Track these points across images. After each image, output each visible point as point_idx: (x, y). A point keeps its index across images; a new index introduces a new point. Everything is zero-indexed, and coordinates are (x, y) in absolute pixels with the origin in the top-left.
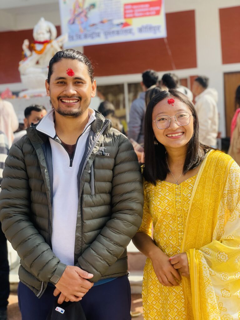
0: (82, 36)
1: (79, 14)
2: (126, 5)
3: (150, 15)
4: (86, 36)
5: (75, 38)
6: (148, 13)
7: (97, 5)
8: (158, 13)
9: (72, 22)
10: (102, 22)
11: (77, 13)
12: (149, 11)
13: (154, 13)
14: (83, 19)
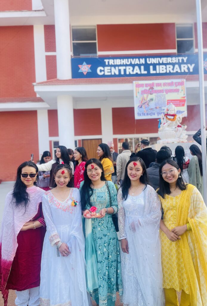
0: (146, 114)
1: (144, 104)
2: (168, 100)
3: (180, 106)
4: (147, 114)
5: (141, 115)
6: (179, 105)
7: (154, 99)
8: (183, 105)
9: (140, 106)
10: (156, 108)
11: (143, 102)
12: (179, 104)
13: (182, 105)
14: (147, 106)
